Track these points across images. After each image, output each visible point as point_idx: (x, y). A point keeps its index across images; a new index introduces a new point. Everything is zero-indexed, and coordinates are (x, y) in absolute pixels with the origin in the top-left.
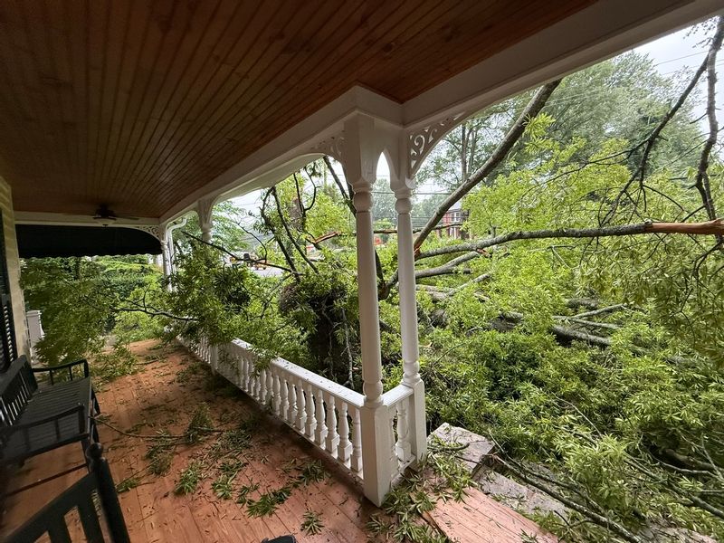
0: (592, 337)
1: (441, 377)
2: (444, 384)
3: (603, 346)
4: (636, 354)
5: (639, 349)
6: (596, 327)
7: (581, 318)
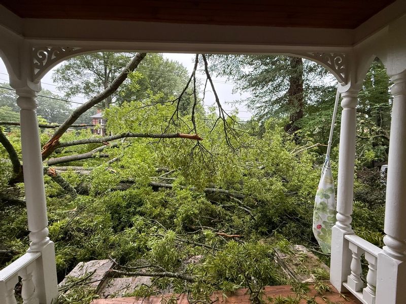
0: (167, 185)
1: (79, 230)
2: (82, 234)
3: (171, 188)
4: (182, 189)
5: (182, 187)
6: (168, 180)
7: (163, 176)
